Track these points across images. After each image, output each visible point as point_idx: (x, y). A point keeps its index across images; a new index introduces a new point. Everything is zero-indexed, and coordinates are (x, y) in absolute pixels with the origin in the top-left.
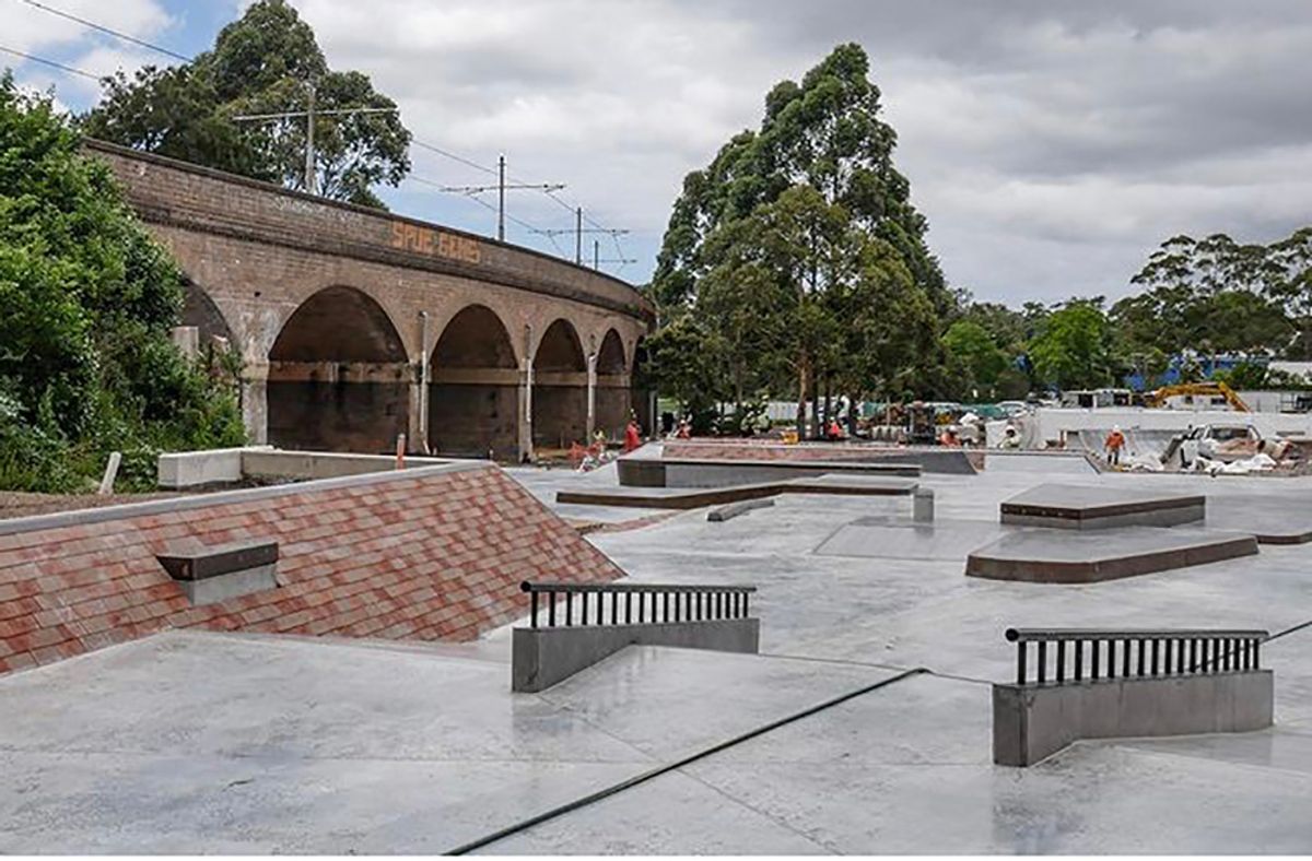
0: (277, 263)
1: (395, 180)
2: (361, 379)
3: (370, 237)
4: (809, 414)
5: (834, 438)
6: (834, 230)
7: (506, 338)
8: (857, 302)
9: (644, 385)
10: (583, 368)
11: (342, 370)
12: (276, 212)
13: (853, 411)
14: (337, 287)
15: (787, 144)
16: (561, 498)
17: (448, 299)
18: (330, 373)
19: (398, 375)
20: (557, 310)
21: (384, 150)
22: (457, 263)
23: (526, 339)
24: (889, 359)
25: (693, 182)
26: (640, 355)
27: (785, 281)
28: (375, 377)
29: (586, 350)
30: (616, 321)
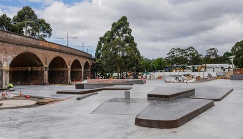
0: (12, 47)
1: (49, 37)
2: (35, 70)
3: (34, 43)
4: (119, 75)
5: (123, 78)
6: (123, 45)
7: (65, 63)
8: (127, 57)
9: (92, 71)
10: (81, 68)
11: (32, 68)
12: (11, 37)
13: (127, 74)
14: (27, 52)
15: (115, 31)
16: (58, 93)
17: (52, 55)
18: (29, 69)
19: (42, 69)
20: (76, 58)
21: (48, 32)
22: (54, 49)
23: (69, 63)
24: (131, 66)
25: (101, 38)
26: (93, 66)
27: (115, 53)
28: (38, 69)
29: (82, 65)
30: (88, 60)
